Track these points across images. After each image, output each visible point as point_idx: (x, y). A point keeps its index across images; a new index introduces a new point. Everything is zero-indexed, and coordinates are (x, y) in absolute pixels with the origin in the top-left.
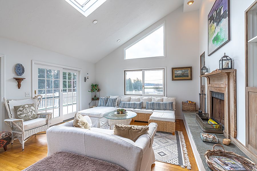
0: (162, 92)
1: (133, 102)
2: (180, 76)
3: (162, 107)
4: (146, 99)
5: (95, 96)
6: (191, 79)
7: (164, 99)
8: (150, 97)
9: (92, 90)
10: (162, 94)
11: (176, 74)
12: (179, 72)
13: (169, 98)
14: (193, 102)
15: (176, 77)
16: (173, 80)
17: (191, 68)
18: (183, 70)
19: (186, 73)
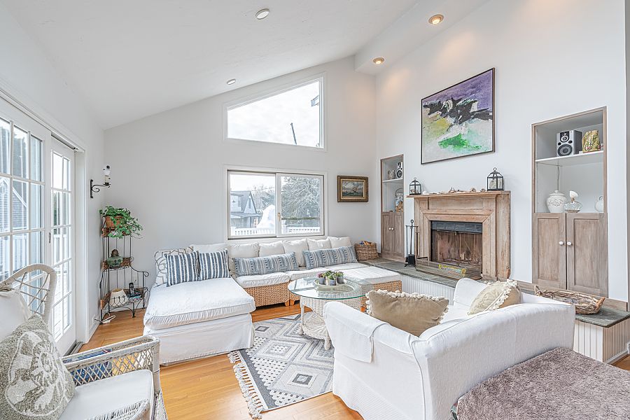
0: (319, 228)
1: (276, 256)
2: (350, 194)
3: (339, 259)
4: (298, 245)
5: (115, 253)
6: (366, 200)
7: (332, 243)
8: (304, 240)
9: (106, 231)
10: (319, 231)
11: (344, 188)
12: (349, 186)
13: (340, 239)
14: (370, 243)
15: (344, 194)
16: (340, 200)
17: (366, 179)
18: (356, 183)
19: (360, 189)
